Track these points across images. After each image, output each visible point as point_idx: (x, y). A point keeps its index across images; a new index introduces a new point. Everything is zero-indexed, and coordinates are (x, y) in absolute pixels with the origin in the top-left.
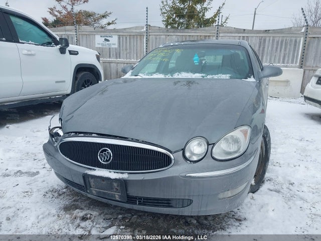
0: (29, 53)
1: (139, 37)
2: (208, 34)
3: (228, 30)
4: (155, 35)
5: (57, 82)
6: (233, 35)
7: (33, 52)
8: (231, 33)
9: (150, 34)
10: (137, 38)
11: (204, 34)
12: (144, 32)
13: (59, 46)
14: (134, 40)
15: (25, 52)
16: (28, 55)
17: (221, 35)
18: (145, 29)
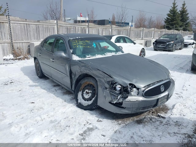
3: (16, 19)
8: (18, 21)
17: (12, 22)
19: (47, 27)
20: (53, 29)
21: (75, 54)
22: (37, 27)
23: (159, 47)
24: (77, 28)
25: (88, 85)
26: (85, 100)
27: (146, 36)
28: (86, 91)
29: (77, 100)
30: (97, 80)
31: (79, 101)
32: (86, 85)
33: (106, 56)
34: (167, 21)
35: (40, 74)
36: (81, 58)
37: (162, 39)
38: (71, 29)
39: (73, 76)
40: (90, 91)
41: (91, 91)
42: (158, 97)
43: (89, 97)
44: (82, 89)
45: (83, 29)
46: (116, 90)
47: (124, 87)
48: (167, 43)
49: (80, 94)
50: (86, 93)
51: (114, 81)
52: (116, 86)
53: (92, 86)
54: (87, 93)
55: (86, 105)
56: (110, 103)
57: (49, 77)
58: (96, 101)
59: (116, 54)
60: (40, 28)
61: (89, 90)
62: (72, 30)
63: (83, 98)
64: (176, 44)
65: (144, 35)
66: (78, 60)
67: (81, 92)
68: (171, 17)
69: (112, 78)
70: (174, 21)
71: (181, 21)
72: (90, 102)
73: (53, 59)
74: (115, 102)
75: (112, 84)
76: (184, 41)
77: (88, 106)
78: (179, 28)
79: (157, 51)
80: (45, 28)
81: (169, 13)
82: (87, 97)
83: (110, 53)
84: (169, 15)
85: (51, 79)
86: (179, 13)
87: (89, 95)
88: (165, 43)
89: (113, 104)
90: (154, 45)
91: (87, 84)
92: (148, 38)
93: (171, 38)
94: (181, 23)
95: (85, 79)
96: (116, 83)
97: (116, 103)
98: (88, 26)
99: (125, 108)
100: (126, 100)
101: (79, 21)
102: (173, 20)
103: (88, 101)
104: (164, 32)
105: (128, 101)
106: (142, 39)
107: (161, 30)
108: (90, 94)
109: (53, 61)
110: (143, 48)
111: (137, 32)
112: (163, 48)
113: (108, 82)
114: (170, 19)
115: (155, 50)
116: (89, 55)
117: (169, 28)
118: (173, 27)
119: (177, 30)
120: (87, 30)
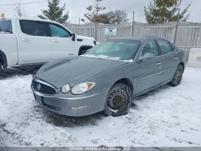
0: (56, 41)
1: (128, 29)
2: (171, 27)
3: (185, 23)
4: (137, 28)
5: (69, 54)
6: (188, 27)
7: (58, 41)
8: (186, 25)
9: (135, 27)
10: (127, 29)
11: (168, 27)
12: (131, 26)
13: (72, 37)
14: (125, 31)
15: (54, 41)
16: (55, 42)
17: (179, 27)
18: (132, 24)
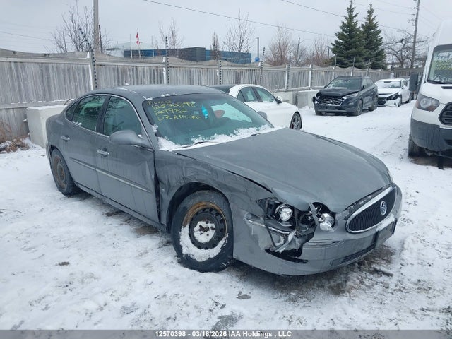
19: (69, 70)
20: (84, 75)
21: (163, 137)
22: (42, 70)
23: (327, 108)
24: (140, 69)
25: (204, 210)
26: (200, 248)
27: (295, 83)
28: (200, 226)
29: (178, 249)
30: (227, 197)
31: (185, 251)
32: (198, 209)
33: (239, 138)
34: (337, 48)
35: (66, 186)
36: (180, 146)
37: (331, 88)
38: (126, 71)
39: (163, 190)
40: (210, 225)
41: (213, 225)
42: (377, 230)
43: (209, 238)
44: (189, 220)
45: (154, 70)
46: (281, 221)
47: (301, 213)
48: (345, 98)
49: (184, 234)
50: (200, 230)
51: (277, 200)
52: (281, 209)
53: (214, 212)
54: (203, 229)
55: (204, 260)
56: (268, 251)
57: (92, 193)
58: (228, 248)
59: (258, 130)
60: (50, 71)
61: (207, 223)
62: (130, 75)
63: (193, 243)
64: (362, 100)
65: (290, 82)
66: (175, 152)
67: (187, 228)
68: (346, 39)
69: (269, 191)
70: (351, 49)
71: (366, 47)
72: (214, 252)
73: (105, 150)
74: (281, 250)
75: (270, 206)
76: (377, 90)
77: (210, 261)
78: (363, 63)
79: (323, 115)
80: (64, 71)
81: (340, 30)
82: (203, 238)
83: (246, 130)
84: (339, 35)
85: (100, 197)
86: (362, 29)
87: (208, 235)
88: (340, 97)
89: (277, 255)
90: (316, 102)
91: (201, 208)
92: (299, 88)
93: (350, 86)
94: (366, 53)
95: (195, 196)
96: (281, 203)
97: (285, 251)
98: (167, 64)
99: (305, 263)
100: (310, 244)
101: (137, 51)
102: (348, 46)
103: (206, 248)
104: (333, 73)
105: (315, 244)
106: (287, 91)
107: (327, 69)
108: (211, 233)
109: (105, 156)
110: (297, 112)
111: (277, 74)
112: (336, 108)
113: (261, 203)
114: (344, 46)
115: (319, 113)
116: (198, 137)
117: (342, 64)
118: (350, 62)
119: (359, 67)
120: (165, 73)
